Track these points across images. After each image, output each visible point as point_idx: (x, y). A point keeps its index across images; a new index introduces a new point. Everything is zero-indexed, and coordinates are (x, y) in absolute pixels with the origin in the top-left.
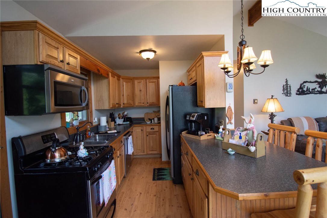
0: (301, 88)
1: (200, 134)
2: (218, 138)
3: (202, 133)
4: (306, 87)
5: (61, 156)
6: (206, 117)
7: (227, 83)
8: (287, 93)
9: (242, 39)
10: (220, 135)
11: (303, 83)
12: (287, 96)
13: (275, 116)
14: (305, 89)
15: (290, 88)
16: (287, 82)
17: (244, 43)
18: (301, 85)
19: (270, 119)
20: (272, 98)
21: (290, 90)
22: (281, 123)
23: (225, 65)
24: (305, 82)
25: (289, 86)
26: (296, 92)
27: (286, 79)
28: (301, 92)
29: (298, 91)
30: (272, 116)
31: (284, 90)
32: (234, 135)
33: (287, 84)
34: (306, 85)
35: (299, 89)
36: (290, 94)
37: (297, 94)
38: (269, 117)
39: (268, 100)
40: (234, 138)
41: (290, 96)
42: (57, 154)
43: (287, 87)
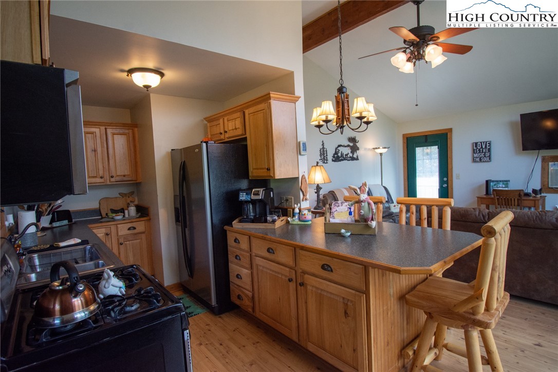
0: (336, 153)
1: (271, 220)
2: (294, 223)
3: (274, 218)
4: (340, 152)
5: (87, 304)
6: (272, 193)
7: (299, 143)
8: (324, 158)
9: (341, 85)
10: (297, 217)
11: (338, 147)
12: (324, 163)
13: (321, 188)
14: (339, 155)
15: (327, 153)
16: (323, 145)
17: (344, 90)
18: (336, 149)
19: (316, 193)
20: (317, 165)
21: (327, 155)
22: (324, 197)
23: (327, 117)
24: (339, 146)
25: (325, 150)
26: (332, 158)
27: (323, 142)
28: (337, 158)
29: (334, 157)
30: (318, 188)
31: (321, 156)
32: (332, 212)
33: (323, 148)
34: (341, 149)
35: (334, 154)
36: (327, 160)
37: (333, 161)
38: (316, 191)
39: (314, 168)
40: (333, 217)
41: (327, 163)
42: (77, 302)
43: (324, 151)
